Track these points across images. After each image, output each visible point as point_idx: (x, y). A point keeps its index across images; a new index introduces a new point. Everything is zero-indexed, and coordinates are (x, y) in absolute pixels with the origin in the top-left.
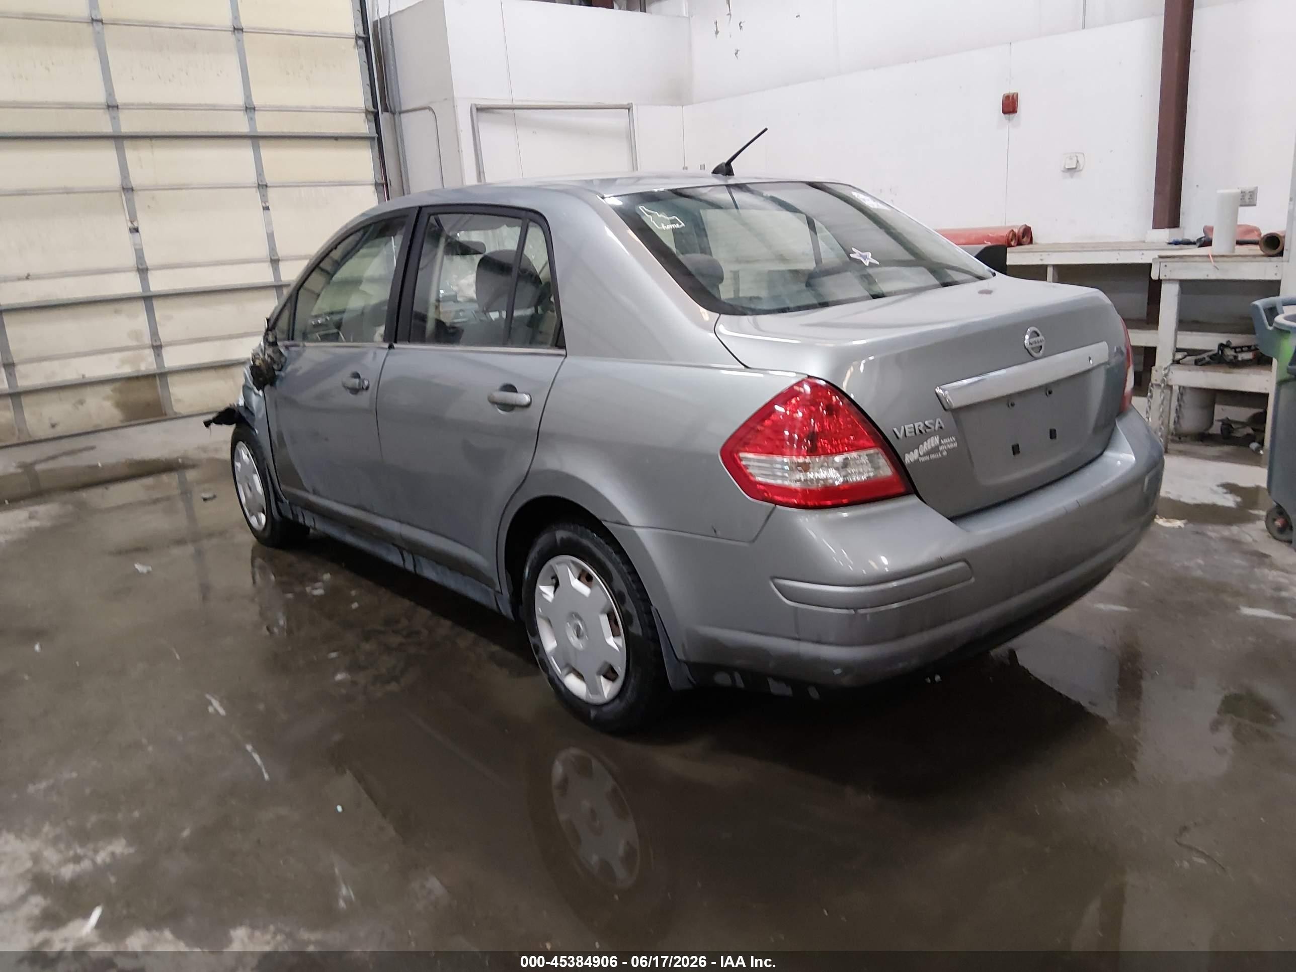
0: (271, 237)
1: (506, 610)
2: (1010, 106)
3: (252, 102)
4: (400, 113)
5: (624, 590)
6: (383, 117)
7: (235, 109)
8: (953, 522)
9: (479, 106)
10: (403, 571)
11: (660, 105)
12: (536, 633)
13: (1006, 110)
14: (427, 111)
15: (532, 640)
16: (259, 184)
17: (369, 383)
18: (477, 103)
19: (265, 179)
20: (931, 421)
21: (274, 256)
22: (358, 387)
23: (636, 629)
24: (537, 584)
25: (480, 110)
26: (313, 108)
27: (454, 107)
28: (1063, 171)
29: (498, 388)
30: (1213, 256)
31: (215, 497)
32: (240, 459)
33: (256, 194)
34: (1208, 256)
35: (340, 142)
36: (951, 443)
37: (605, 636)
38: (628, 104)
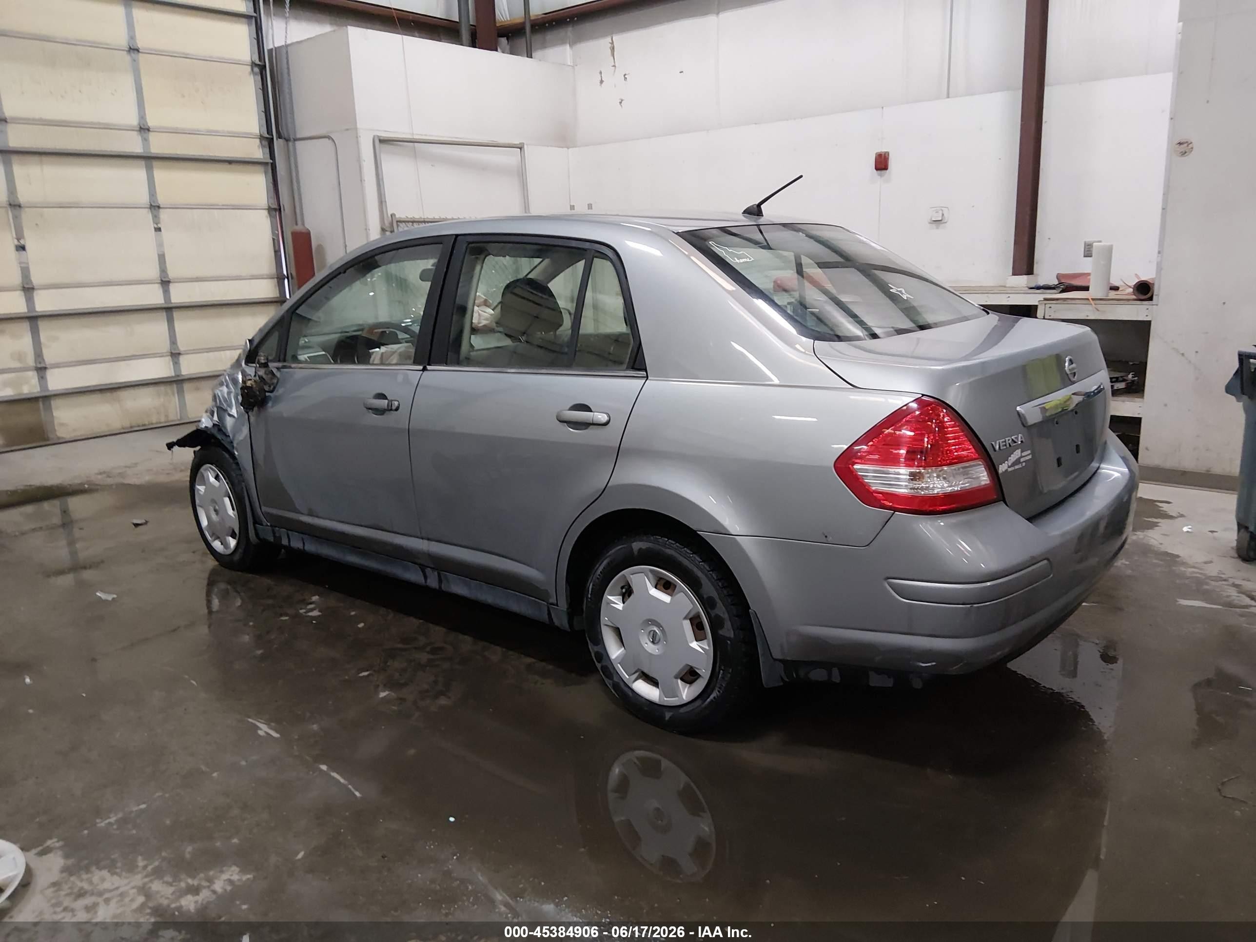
0: (162, 258)
1: (561, 620)
2: (882, 163)
3: (147, 123)
4: (295, 140)
5: (714, 594)
6: (278, 144)
7: (131, 129)
8: (1031, 523)
9: (382, 138)
10: (425, 589)
11: (548, 146)
12: (599, 640)
13: (879, 167)
14: (327, 140)
15: (593, 648)
16: (151, 205)
17: (399, 404)
18: (379, 135)
19: (157, 200)
20: (1016, 436)
21: (164, 278)
22: (386, 408)
23: (728, 631)
24: (605, 594)
25: (383, 141)
26: (207, 132)
27: (357, 137)
28: (930, 223)
29: (568, 407)
30: (1093, 299)
31: (146, 523)
32: (204, 482)
33: (147, 215)
34: (1088, 299)
35: (233, 166)
36: (1027, 455)
37: (688, 640)
38: (520, 143)
